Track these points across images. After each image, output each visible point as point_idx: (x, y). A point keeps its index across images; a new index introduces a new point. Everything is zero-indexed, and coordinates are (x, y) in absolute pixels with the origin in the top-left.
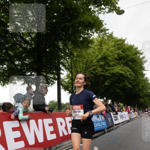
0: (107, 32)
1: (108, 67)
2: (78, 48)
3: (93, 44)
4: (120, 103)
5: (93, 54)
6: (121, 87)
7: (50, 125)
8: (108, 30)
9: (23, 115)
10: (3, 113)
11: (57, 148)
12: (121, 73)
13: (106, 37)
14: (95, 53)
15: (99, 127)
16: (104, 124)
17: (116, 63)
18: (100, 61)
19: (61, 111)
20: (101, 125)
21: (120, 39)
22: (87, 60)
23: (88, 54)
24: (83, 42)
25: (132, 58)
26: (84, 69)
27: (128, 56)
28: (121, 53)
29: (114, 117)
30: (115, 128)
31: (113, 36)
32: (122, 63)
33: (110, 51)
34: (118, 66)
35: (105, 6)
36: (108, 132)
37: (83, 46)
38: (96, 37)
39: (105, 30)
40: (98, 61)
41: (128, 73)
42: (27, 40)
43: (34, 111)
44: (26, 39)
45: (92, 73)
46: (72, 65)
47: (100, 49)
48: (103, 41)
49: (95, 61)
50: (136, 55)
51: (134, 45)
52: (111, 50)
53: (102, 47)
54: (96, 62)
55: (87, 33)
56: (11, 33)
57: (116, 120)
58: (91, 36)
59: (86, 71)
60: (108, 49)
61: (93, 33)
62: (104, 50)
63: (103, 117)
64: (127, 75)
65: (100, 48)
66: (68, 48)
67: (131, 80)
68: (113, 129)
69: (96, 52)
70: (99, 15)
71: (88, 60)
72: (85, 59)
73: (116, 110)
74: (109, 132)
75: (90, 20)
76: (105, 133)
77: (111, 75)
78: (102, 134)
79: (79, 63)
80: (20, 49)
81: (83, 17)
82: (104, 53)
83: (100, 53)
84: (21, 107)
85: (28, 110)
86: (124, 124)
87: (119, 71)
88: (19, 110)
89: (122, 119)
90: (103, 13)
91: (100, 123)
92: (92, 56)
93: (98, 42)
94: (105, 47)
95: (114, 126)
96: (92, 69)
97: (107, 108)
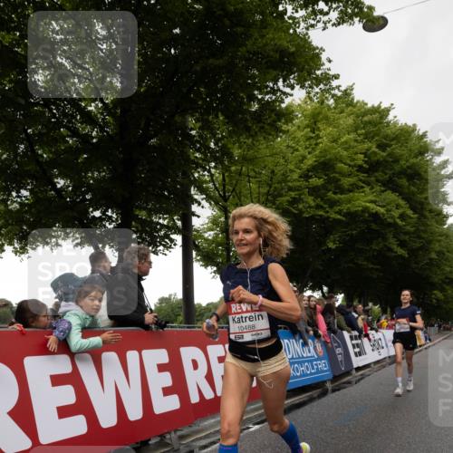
0: (335, 83)
1: (335, 193)
2: (244, 136)
3: (291, 122)
4: (370, 304)
5: (290, 155)
6: (375, 253)
7: (161, 368)
8: (336, 77)
10: (21, 331)
11: (182, 437)
12: (374, 211)
13: (331, 102)
14: (297, 150)
15: (307, 375)
16: (323, 365)
17: (360, 180)
18: (310, 174)
19: (194, 327)
20: (313, 369)
21: (373, 107)
23: (276, 154)
24: (260, 116)
25: (408, 167)
26: (263, 198)
27: (397, 161)
28: (374, 149)
30: (354, 380)
31: (353, 99)
32: (378, 181)
33: (343, 143)
34: (367, 189)
35: (327, 4)
36: (334, 391)
37: (263, 128)
38: (300, 102)
39: (329, 78)
40: (306, 176)
41: (396, 213)
42: (90, 112)
43: (113, 326)
44: (90, 108)
46: (227, 187)
47: (312, 138)
48: (319, 113)
49: (295, 176)
50: (420, 158)
51: (414, 125)
52: (346, 142)
53: (317, 132)
54: (300, 177)
55: (273, 88)
57: (358, 354)
58: (284, 97)
60: (335, 138)
61: (293, 88)
62: (325, 142)
63: (319, 346)
64: (393, 217)
65: (312, 135)
66: (214, 135)
67: (406, 233)
68: (349, 383)
69: (300, 148)
70: (309, 32)
71: (276, 171)
73: (360, 323)
74: (339, 390)
75: (285, 44)
76: (324, 393)
77: (344, 219)
78: (315, 395)
79: (249, 181)
80: (71, 141)
81: (263, 36)
82: (325, 150)
83: (310, 150)
86: (384, 367)
87: (368, 204)
88: (70, 323)
89: (376, 352)
90: (320, 25)
91: (312, 365)
92: (285, 162)
93: (305, 116)
94: (328, 131)
95: (354, 372)
96: (288, 201)
97: (332, 319)
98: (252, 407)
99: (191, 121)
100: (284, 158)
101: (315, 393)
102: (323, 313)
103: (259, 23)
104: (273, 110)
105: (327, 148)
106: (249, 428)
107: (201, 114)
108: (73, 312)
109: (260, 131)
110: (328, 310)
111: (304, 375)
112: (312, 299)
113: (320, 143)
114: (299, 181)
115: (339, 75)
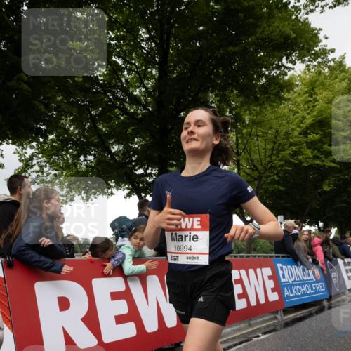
0: (330, 56)
1: (330, 145)
2: (254, 105)
3: (293, 90)
5: (291, 117)
8: (332, 51)
10: (91, 260)
13: (327, 70)
14: (298, 112)
15: (307, 295)
16: (321, 287)
20: (312, 289)
22: (277, 131)
23: (279, 117)
24: (267, 89)
26: (268, 154)
29: (347, 271)
36: (329, 308)
37: (269, 97)
38: (300, 73)
39: (326, 53)
40: (305, 133)
42: (135, 96)
44: (135, 93)
45: (288, 163)
46: (240, 146)
47: (311, 101)
48: (316, 81)
49: (296, 133)
54: (300, 134)
55: (277, 65)
56: (101, 82)
58: (287, 71)
59: (274, 158)
60: (330, 99)
61: (294, 63)
62: (321, 104)
63: (317, 271)
65: (310, 99)
66: (229, 105)
68: (343, 301)
69: (300, 111)
70: (309, 16)
71: (280, 130)
72: (271, 128)
75: (288, 30)
76: (321, 310)
77: (338, 166)
78: (314, 312)
79: (257, 140)
80: (122, 118)
81: (270, 25)
82: (321, 111)
83: (308, 111)
84: (129, 247)
90: (319, 9)
91: (311, 286)
92: (288, 123)
93: (304, 85)
94: (324, 95)
95: (347, 292)
96: (290, 154)
97: (328, 249)
98: (261, 319)
99: (212, 96)
100: (286, 119)
101: (313, 309)
104: (278, 83)
105: (323, 108)
106: (258, 336)
107: (220, 90)
108: (126, 246)
109: (266, 100)
111: (305, 294)
113: (317, 105)
114: (299, 138)
115: (334, 49)
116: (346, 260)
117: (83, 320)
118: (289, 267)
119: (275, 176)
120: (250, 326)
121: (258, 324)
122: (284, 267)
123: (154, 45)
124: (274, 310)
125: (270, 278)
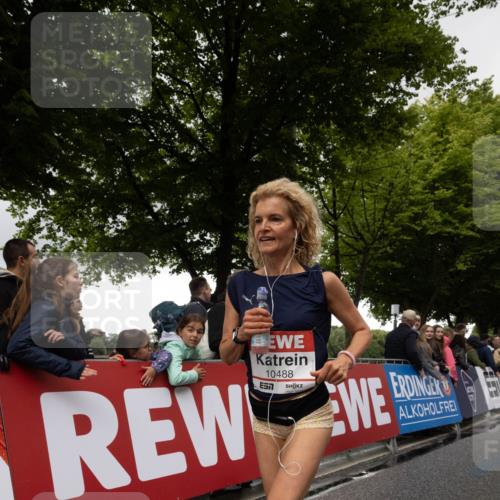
0: (470, 77)
1: (467, 206)
2: (359, 146)
3: (415, 126)
5: (412, 164)
8: (473, 70)
9: (184, 370)
10: (122, 362)
13: (465, 97)
14: (421, 158)
15: (432, 416)
16: (451, 406)
18: (437, 185)
20: (439, 409)
23: (396, 164)
24: (379, 122)
26: (379, 215)
29: (489, 384)
30: (489, 424)
31: (491, 94)
36: (463, 436)
37: (382, 135)
38: (425, 103)
39: (464, 72)
40: (431, 187)
42: (190, 129)
45: (406, 230)
46: (338, 203)
47: (440, 143)
48: (449, 114)
49: (418, 188)
53: (445, 136)
54: (425, 188)
55: (394, 89)
57: (494, 394)
58: (407, 98)
59: (386, 222)
60: (469, 140)
61: (417, 86)
62: (455, 146)
63: (446, 384)
65: (439, 139)
66: (324, 147)
69: (425, 156)
70: (439, 20)
71: (395, 183)
73: (497, 358)
75: (410, 36)
76: (452, 439)
77: (478, 235)
78: (441, 441)
79: (363, 196)
81: (384, 31)
82: (456, 157)
83: (437, 157)
84: (177, 345)
85: (198, 355)
88: (170, 355)
90: (454, 11)
91: (438, 405)
92: (407, 172)
93: (431, 119)
94: (459, 134)
95: (488, 415)
96: (410, 217)
97: (462, 352)
98: (369, 450)
99: (299, 133)
100: (405, 168)
101: (440, 438)
102: (452, 346)
103: (380, 16)
104: (394, 114)
105: (458, 153)
106: (361, 474)
107: (311, 124)
108: (174, 343)
109: (378, 139)
110: (458, 342)
111: (428, 416)
112: (438, 329)
113: (450, 148)
114: (422, 193)
115: (476, 68)
116: (488, 369)
117: (111, 448)
118: (407, 377)
119: (388, 248)
120: (350, 459)
121: (360, 457)
122: (400, 377)
123: (216, 57)
124: (384, 438)
125: (379, 392)
